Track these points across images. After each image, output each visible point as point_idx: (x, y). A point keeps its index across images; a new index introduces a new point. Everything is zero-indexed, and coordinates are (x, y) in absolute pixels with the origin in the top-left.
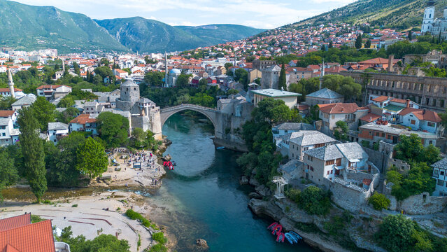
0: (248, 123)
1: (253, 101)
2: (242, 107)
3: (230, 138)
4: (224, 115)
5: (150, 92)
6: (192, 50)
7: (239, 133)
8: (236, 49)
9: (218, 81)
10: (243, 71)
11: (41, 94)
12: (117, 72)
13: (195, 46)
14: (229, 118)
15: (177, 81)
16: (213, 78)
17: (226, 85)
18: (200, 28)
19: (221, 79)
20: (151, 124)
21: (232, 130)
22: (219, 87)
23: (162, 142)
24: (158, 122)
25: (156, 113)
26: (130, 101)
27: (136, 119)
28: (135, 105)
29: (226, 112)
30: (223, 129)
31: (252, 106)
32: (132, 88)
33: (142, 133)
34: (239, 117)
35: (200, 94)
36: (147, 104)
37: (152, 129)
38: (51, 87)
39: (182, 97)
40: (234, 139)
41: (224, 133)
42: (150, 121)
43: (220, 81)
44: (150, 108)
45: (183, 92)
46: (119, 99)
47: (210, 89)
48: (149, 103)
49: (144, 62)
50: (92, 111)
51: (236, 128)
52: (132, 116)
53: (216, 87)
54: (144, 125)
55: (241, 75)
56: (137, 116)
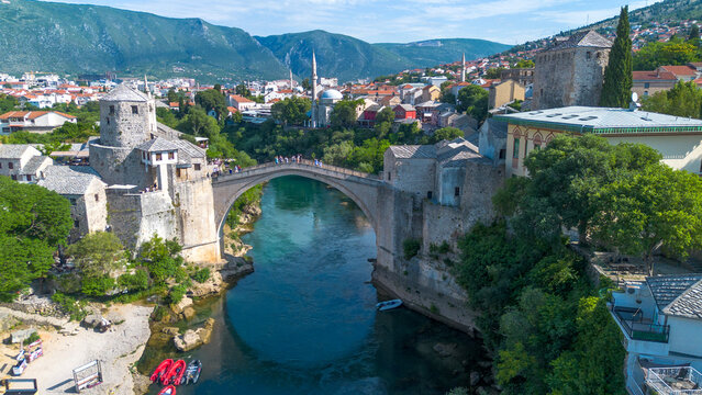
0: (480, 231)
1: (502, 154)
2: (461, 174)
3: (417, 272)
4: (400, 197)
5: (279, 137)
6: (392, 75)
7: (448, 262)
9: (419, 115)
11: (6, 129)
12: (235, 101)
13: (400, 69)
14: (417, 206)
15: (331, 114)
16: (408, 107)
17: (437, 123)
18: (414, 46)
19: (428, 109)
21: (426, 249)
22: (419, 126)
23: (215, 269)
24: (205, 210)
25: (196, 184)
26: (119, 145)
27: (121, 200)
28: (130, 157)
29: (410, 189)
30: (397, 240)
31: (500, 172)
32: (126, 108)
33: (133, 246)
34: (450, 206)
35: (375, 140)
36: (165, 156)
37: (183, 232)
38: (26, 116)
39: (335, 147)
40: (431, 280)
41: (402, 254)
42: (173, 208)
43: (426, 115)
44: (174, 169)
45: (340, 138)
46: (98, 142)
47: (400, 131)
48: (171, 153)
49: (301, 88)
50: (11, 172)
51: (440, 244)
52: (109, 192)
53: (412, 126)
54: (143, 219)
55: (472, 99)
56: (126, 191)
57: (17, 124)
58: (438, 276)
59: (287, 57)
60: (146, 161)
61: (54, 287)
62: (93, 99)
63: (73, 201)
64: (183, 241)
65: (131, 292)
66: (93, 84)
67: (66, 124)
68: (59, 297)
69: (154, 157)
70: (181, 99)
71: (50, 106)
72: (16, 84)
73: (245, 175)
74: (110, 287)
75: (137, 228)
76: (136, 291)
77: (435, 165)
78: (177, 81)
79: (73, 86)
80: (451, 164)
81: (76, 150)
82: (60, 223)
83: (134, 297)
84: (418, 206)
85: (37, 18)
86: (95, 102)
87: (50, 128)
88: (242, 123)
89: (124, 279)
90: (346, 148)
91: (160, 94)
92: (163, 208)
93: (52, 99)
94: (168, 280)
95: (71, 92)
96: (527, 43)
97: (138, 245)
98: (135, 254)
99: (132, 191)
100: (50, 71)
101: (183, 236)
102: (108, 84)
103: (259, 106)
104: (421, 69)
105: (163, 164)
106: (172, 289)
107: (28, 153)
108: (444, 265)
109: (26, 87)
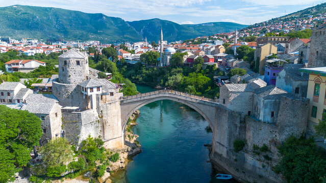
4: (232, 115)
5: (144, 71)
6: (192, 39)
7: (267, 157)
8: (230, 37)
9: (216, 60)
10: (247, 49)
11: (10, 69)
12: (120, 52)
13: (195, 36)
15: (171, 60)
16: (210, 56)
17: (226, 65)
18: (200, 25)
19: (220, 57)
20: (102, 124)
21: (250, 147)
22: (217, 66)
23: (121, 152)
24: (116, 119)
25: (112, 105)
26: (69, 83)
27: (70, 116)
28: (75, 90)
29: (238, 109)
30: (229, 140)
31: (306, 105)
32: (73, 61)
33: (77, 143)
34: (268, 123)
35: (194, 74)
36: (95, 90)
37: (104, 132)
38: (20, 63)
39: (174, 77)
40: (254, 166)
41: (232, 148)
42: (99, 119)
43: (219, 60)
44: (100, 97)
45: (175, 72)
46: (57, 80)
47: (207, 68)
48: (98, 88)
49: (150, 46)
50: (9, 98)
51: (261, 146)
52: (63, 111)
53: (213, 66)
54: (83, 127)
55: (244, 53)
56: (73, 110)
57: (15, 66)
58: (259, 164)
59: (142, 31)
60: (84, 92)
61: (30, 172)
62: (53, 51)
63: (43, 118)
64: (104, 137)
65: (75, 172)
66: (53, 44)
67: (41, 67)
68: (34, 179)
69: (89, 90)
70: (95, 52)
71: (33, 55)
72: (18, 44)
73: (139, 99)
74: (63, 171)
75: (79, 132)
76: (78, 171)
77: (253, 96)
78: (91, 42)
79: (44, 45)
80: (269, 97)
81: (46, 83)
82: (34, 134)
83: (77, 174)
84: (242, 120)
85: (29, 13)
86: (54, 53)
87: (32, 69)
88: (125, 64)
89: (72, 165)
90: (180, 78)
91: (84, 49)
92: (94, 119)
93: (34, 51)
94: (96, 162)
95: (44, 48)
96: (256, 24)
97: (80, 142)
98: (78, 148)
99: (76, 110)
100: (34, 38)
101: (104, 134)
102: (60, 44)
103: (133, 55)
104: (206, 36)
105: (94, 94)
106: (98, 168)
107: (18, 87)
108: (263, 158)
109: (22, 45)
